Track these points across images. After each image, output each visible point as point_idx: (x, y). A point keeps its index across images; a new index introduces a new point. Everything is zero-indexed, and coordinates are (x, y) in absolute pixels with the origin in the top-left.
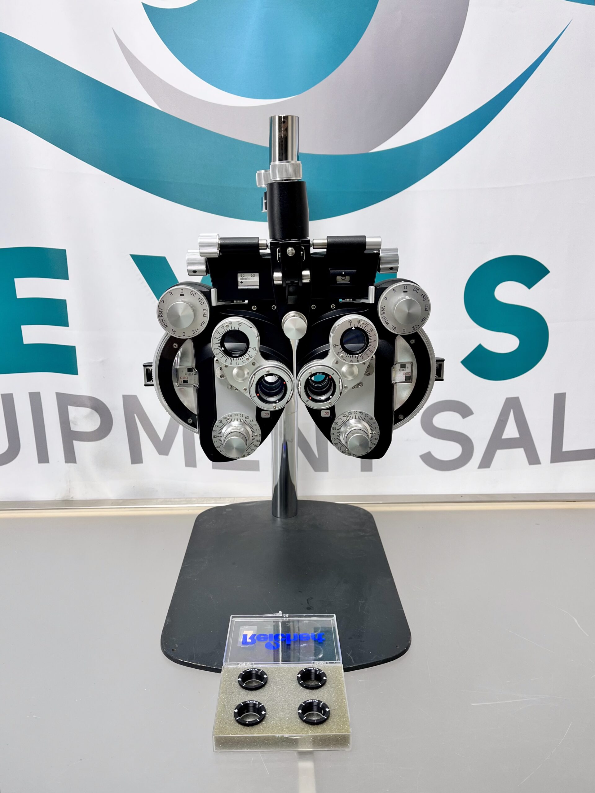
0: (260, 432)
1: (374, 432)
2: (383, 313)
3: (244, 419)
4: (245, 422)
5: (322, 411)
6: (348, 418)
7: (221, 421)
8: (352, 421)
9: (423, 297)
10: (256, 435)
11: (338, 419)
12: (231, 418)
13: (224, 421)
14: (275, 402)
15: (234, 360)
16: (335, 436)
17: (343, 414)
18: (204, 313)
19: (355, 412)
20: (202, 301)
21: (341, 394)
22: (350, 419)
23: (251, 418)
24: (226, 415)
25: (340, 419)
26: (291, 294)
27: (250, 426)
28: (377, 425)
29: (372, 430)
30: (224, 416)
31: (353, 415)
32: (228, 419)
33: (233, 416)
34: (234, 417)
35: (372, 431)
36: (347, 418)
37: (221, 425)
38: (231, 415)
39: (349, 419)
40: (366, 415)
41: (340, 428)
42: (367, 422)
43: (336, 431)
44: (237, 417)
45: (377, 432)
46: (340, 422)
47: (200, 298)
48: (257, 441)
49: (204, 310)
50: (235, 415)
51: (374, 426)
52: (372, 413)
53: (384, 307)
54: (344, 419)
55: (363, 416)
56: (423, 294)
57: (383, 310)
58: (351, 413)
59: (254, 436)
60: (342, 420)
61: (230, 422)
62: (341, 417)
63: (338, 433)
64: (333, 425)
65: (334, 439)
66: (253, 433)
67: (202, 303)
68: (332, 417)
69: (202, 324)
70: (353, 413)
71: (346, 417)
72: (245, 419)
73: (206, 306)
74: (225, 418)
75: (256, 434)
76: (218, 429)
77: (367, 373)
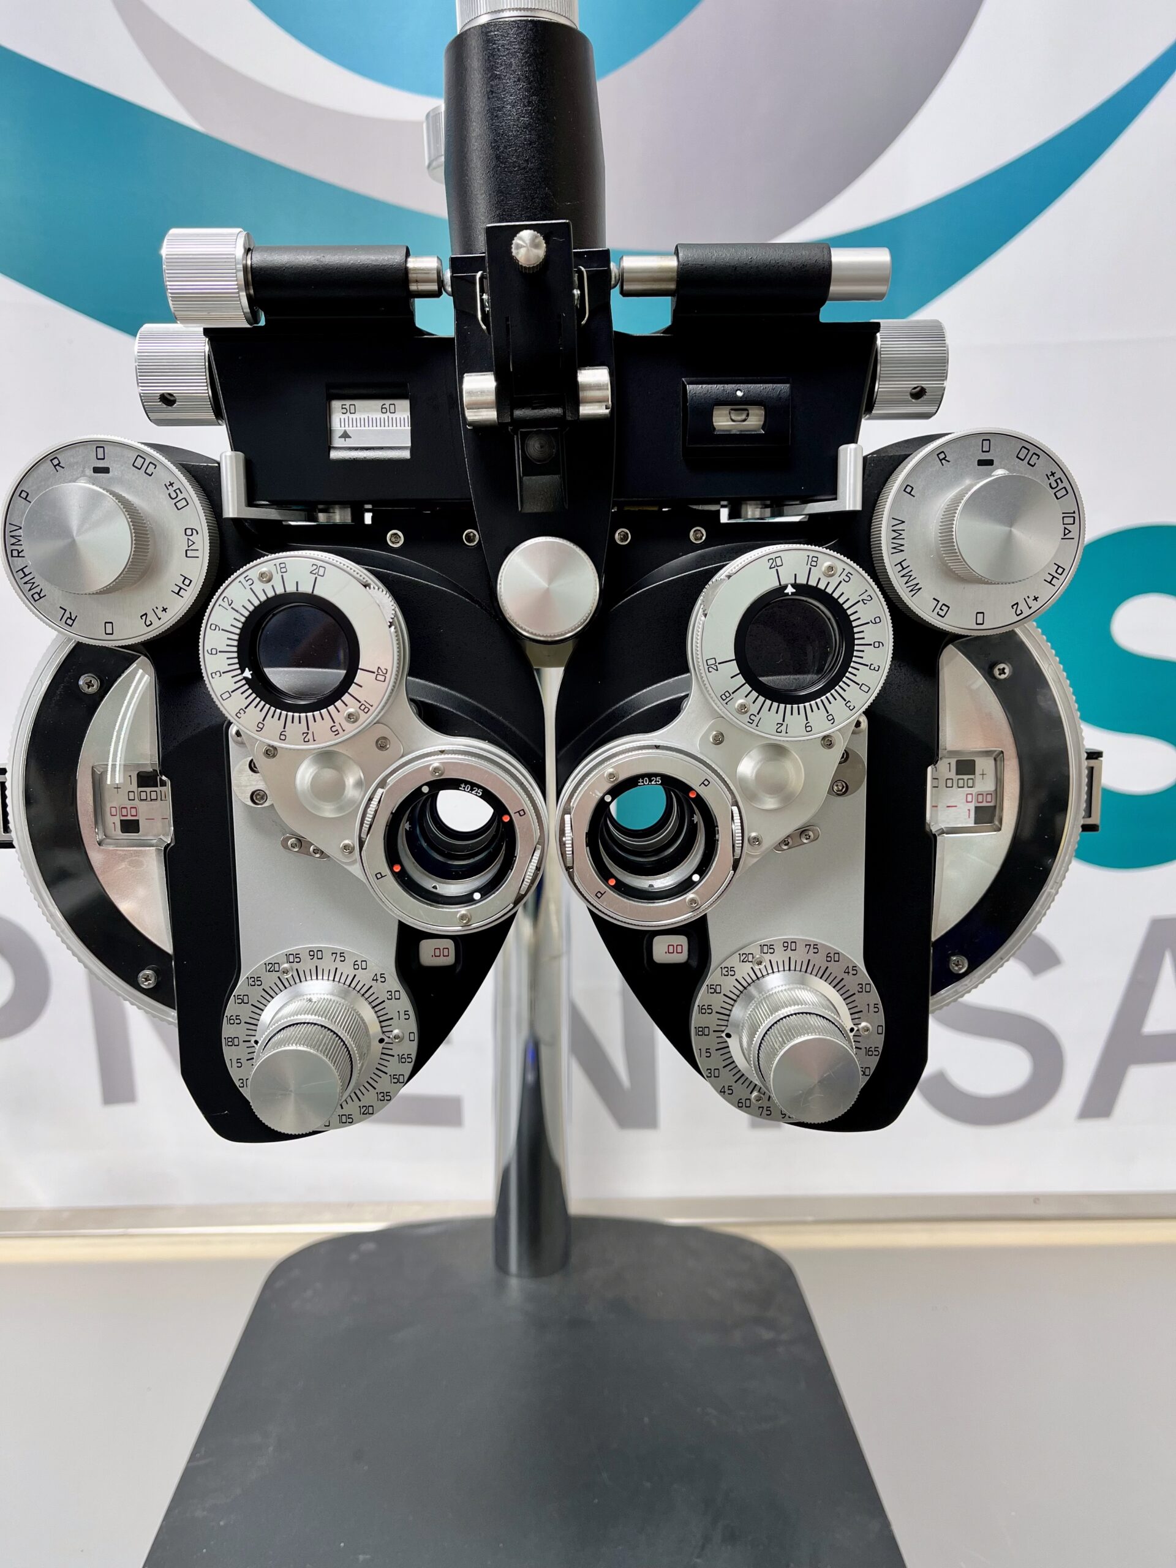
0: (412, 1025)
1: (864, 1024)
2: (898, 549)
3: (347, 969)
4: (353, 985)
5: (657, 940)
6: (762, 967)
7: (255, 981)
8: (775, 982)
9: (1054, 485)
10: (396, 1037)
11: (719, 969)
12: (295, 965)
13: (269, 979)
14: (467, 899)
15: (296, 720)
16: (711, 1041)
17: (741, 952)
18: (190, 544)
19: (789, 945)
20: (180, 496)
21: (735, 866)
22: (770, 971)
23: (375, 967)
24: (277, 954)
25: (730, 971)
26: (531, 467)
27: (371, 999)
28: (875, 997)
29: (856, 1014)
30: (267, 960)
31: (779, 956)
32: (286, 972)
33: (305, 956)
34: (307, 964)
35: (857, 1021)
36: (756, 968)
37: (255, 993)
38: (297, 956)
39: (765, 973)
40: (833, 957)
41: (729, 1007)
42: (837, 985)
43: (712, 1021)
44: (321, 964)
45: (873, 1024)
46: (729, 985)
47: (171, 484)
48: (402, 1059)
49: (189, 532)
50: (314, 954)
51: (862, 1000)
52: (853, 948)
53: (903, 522)
54: (744, 971)
55: (819, 960)
56: (1053, 474)
57: (897, 534)
58: (771, 947)
59: (386, 1040)
60: (738, 976)
61: (292, 982)
62: (734, 961)
63: (723, 1028)
64: (702, 997)
65: (704, 1051)
66: (385, 1029)
67: (179, 505)
68: (694, 963)
69: (181, 588)
70: (779, 949)
71: (751, 965)
72: (352, 973)
73: (196, 515)
74: (271, 967)
75: (396, 1032)
76: (245, 1012)
77: (835, 788)
